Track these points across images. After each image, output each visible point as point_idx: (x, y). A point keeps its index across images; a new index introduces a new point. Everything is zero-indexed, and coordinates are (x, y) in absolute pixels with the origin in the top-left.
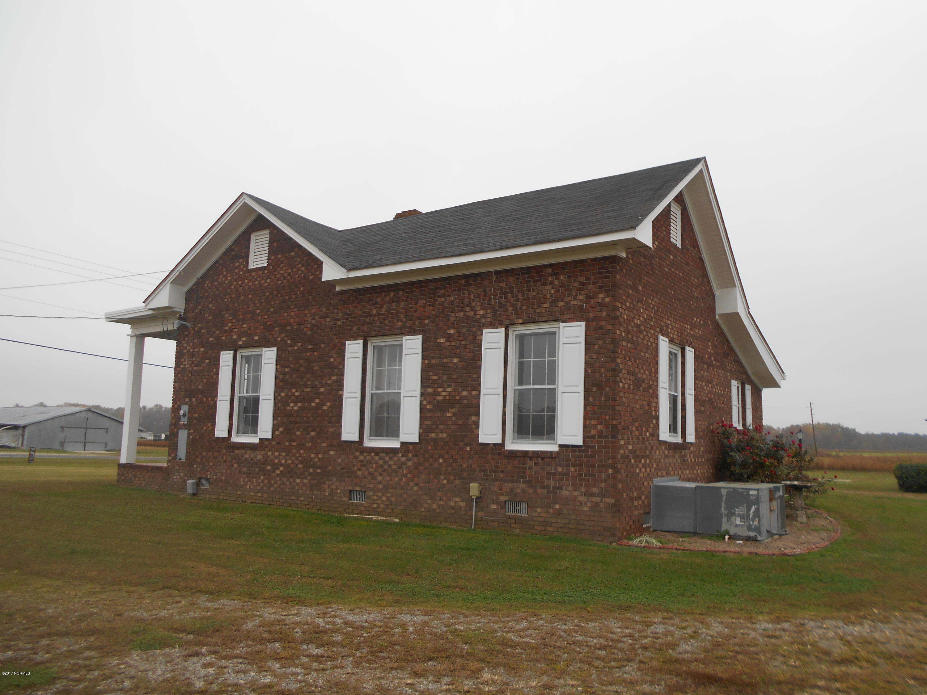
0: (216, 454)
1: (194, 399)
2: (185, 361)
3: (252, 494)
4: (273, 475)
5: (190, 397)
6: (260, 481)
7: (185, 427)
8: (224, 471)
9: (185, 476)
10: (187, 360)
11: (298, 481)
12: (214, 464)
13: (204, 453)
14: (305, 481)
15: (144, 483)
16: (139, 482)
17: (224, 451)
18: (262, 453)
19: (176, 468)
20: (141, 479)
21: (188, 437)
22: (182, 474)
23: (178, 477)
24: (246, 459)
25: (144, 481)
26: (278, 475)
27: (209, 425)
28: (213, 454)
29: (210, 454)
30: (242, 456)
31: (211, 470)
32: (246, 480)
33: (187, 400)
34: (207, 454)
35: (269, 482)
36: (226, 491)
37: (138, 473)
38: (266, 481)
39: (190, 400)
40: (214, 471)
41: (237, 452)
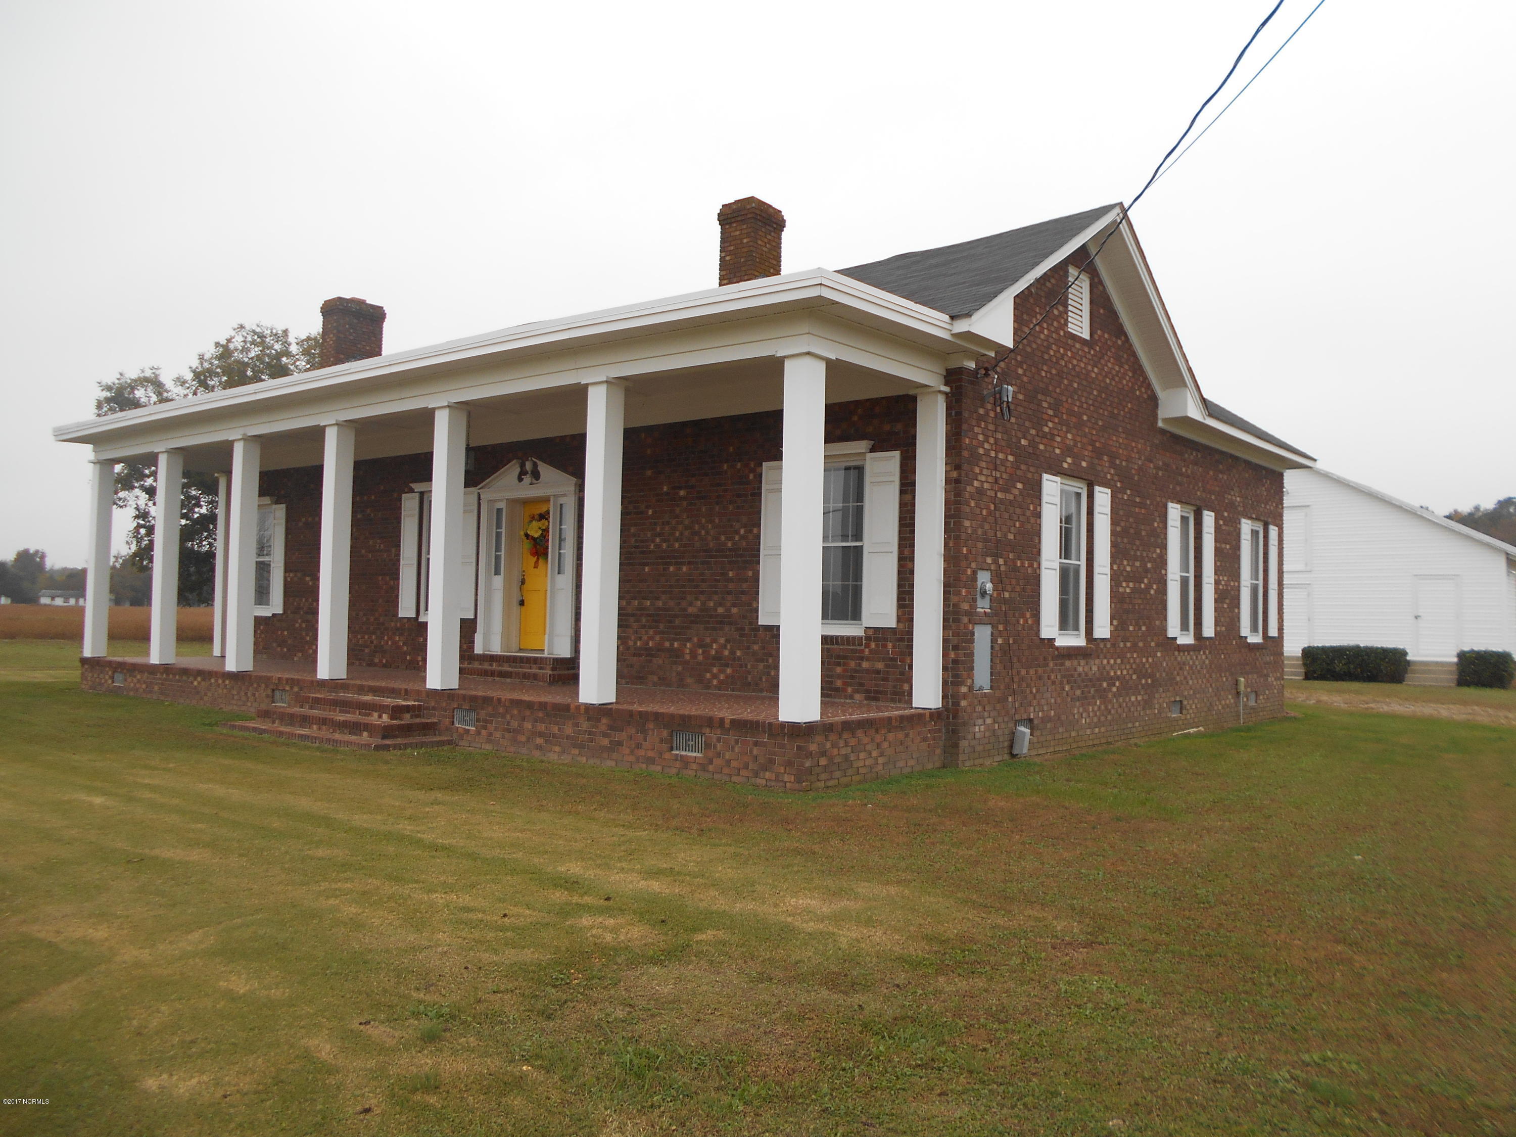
0: (1040, 670)
1: (1001, 561)
2: (981, 473)
3: (1088, 732)
4: (1110, 695)
5: (996, 556)
6: (1096, 708)
7: (985, 620)
8: (1053, 701)
9: (995, 722)
10: (985, 472)
11: (1133, 699)
12: (1038, 691)
13: (1023, 672)
14: (1139, 698)
15: (881, 760)
16: (869, 762)
17: (1051, 664)
18: (1097, 661)
19: (977, 710)
20: (874, 754)
21: (993, 641)
22: (989, 721)
23: (982, 728)
24: (1080, 675)
25: (881, 755)
26: (1114, 695)
27: (1028, 615)
28: (1036, 672)
29: (1032, 671)
30: (1075, 670)
31: (1035, 702)
32: (1081, 710)
33: (989, 560)
34: (1027, 673)
35: (1106, 707)
36: (1057, 737)
37: (865, 740)
38: (1103, 707)
39: (995, 562)
40: (1039, 704)
41: (1068, 663)
